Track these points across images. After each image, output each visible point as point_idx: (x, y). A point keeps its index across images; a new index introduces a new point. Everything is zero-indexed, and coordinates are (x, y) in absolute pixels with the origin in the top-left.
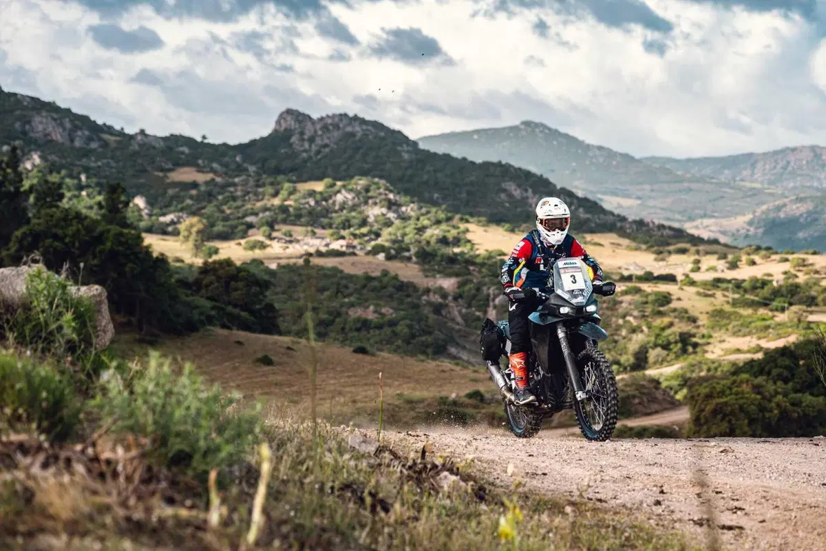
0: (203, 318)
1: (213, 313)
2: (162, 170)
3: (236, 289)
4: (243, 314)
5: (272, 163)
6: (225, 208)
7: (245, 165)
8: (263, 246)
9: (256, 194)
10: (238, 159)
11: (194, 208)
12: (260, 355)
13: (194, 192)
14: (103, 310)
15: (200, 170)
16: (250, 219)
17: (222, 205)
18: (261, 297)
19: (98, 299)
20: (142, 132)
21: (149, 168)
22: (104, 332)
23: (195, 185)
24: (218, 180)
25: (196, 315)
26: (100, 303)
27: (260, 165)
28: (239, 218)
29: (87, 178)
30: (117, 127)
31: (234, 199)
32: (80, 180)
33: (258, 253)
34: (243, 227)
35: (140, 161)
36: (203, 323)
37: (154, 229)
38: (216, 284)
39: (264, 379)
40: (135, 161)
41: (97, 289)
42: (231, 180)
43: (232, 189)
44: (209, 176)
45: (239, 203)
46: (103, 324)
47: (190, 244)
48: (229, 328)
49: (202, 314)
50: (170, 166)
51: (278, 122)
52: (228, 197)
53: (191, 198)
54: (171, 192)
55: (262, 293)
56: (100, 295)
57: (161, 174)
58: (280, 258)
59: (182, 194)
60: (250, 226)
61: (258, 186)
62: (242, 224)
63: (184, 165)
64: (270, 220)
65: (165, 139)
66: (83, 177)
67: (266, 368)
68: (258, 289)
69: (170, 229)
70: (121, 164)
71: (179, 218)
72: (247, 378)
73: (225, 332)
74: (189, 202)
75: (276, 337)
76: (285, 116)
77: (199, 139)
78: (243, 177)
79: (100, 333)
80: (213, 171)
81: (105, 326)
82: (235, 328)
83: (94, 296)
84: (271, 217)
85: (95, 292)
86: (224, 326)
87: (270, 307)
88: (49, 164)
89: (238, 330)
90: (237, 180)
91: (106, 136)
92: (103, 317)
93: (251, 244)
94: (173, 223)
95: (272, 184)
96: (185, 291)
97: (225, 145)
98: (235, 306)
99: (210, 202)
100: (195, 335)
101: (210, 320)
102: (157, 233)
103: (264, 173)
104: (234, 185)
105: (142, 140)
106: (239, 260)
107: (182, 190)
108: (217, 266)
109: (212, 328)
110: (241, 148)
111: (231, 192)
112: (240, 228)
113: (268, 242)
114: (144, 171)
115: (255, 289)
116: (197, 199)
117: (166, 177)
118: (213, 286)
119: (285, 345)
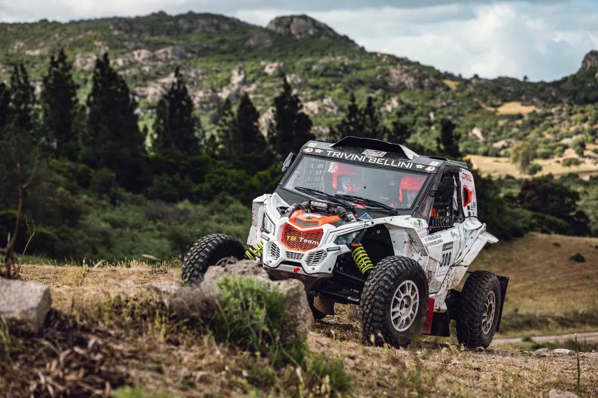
0: (525, 225)
1: (534, 221)
2: (493, 106)
3: (553, 201)
4: (560, 221)
5: (582, 96)
6: (545, 133)
7: (559, 98)
8: (577, 163)
9: (570, 121)
10: (553, 94)
11: (521, 134)
12: (574, 254)
13: (519, 122)
14: (302, 301)
15: (524, 103)
16: (565, 141)
17: (542, 131)
18: (573, 206)
19: (296, 292)
20: (476, 76)
21: (483, 105)
22: (304, 320)
23: (520, 116)
24: (539, 111)
25: (519, 224)
26: (298, 295)
27: (571, 97)
28: (557, 141)
29: (435, 115)
30: (456, 74)
31: (552, 125)
32: (429, 117)
33: (573, 169)
34: (561, 148)
35: (475, 100)
36: (526, 230)
37: (490, 152)
38: (536, 198)
39: (578, 272)
40: (472, 100)
41: (295, 283)
42: (548, 111)
43: (549, 118)
44: (531, 109)
45: (556, 128)
46: (303, 313)
47: (519, 164)
48: (548, 233)
49: (524, 222)
50: (499, 102)
51: (585, 62)
52: (547, 124)
53: (518, 126)
54: (501, 123)
55: (573, 203)
56: (298, 288)
57: (493, 109)
58: (591, 172)
59: (510, 124)
60: (566, 147)
61: (571, 114)
62: (560, 145)
63: (511, 100)
64: (582, 141)
65: (495, 81)
66: (432, 115)
67: (579, 265)
68: (570, 200)
69: (502, 153)
70: (460, 103)
71: (509, 143)
72: (564, 273)
73: (545, 236)
74: (515, 130)
75: (587, 239)
76: (590, 56)
77: (521, 79)
78: (559, 107)
79: (300, 322)
80: (533, 104)
81: (304, 315)
82: (553, 233)
83: (292, 289)
84: (583, 139)
85: (294, 287)
86: (544, 232)
87: (581, 214)
88: (404, 106)
89: (556, 233)
90: (553, 110)
91: (448, 82)
92: (302, 308)
93: (568, 161)
94: (504, 147)
95: (582, 112)
96: (510, 204)
97: (542, 83)
98: (552, 214)
99: (533, 129)
100: (520, 240)
101: (532, 228)
102: (492, 156)
103: (576, 103)
104: (551, 114)
105: (476, 83)
106: (558, 174)
107: (510, 121)
108: (536, 183)
109: (534, 233)
110: (556, 84)
111: (550, 120)
112: (558, 149)
113: (581, 159)
114: (480, 107)
115: (568, 200)
116: (522, 128)
117: (496, 111)
118: (533, 199)
119: (594, 245)
